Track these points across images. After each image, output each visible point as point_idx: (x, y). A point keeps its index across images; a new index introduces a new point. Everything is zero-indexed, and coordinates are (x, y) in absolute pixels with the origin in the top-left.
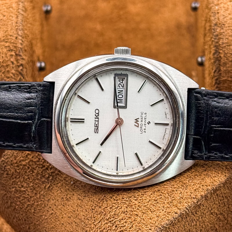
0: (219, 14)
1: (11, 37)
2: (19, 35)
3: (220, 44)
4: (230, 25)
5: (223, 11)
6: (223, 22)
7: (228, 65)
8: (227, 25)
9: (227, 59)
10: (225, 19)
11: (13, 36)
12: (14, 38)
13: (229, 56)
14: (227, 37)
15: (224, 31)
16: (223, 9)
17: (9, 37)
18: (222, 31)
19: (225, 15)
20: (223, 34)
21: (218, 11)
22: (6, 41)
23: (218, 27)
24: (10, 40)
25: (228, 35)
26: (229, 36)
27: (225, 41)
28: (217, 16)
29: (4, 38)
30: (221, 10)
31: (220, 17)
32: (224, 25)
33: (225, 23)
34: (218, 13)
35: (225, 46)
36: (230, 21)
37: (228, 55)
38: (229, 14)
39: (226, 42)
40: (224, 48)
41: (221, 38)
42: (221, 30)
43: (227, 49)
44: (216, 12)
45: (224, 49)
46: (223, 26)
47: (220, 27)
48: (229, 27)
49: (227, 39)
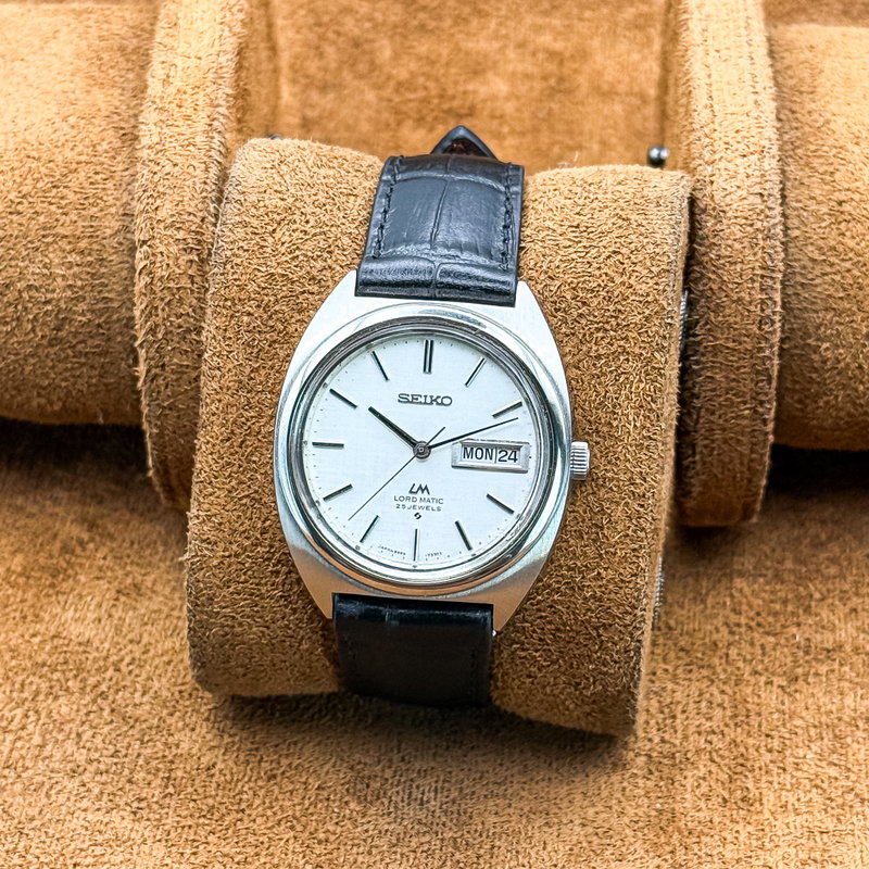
0: (715, 186)
1: (192, 217)
2: (208, 212)
3: (712, 259)
4: (739, 214)
5: (723, 179)
6: (722, 204)
7: (727, 311)
8: (730, 214)
9: (726, 296)
10: (728, 199)
11: (195, 215)
12: (198, 221)
13: (732, 289)
14: (730, 242)
15: (724, 227)
16: (724, 173)
17: (186, 217)
18: (718, 227)
19: (728, 187)
20: (721, 233)
21: (712, 179)
22: (178, 226)
23: (711, 216)
24: (187, 225)
25: (732, 237)
26: (735, 240)
27: (724, 252)
28: (709, 189)
29: (174, 219)
30: (721, 175)
31: (714, 193)
32: (724, 211)
33: (727, 209)
34: (712, 182)
35: (724, 265)
36: (740, 203)
37: (730, 286)
38: (738, 187)
39: (727, 253)
40: (721, 268)
41: (715, 244)
42: (716, 224)
43: (728, 271)
44: (707, 179)
45: (720, 271)
46: (722, 214)
47: (715, 218)
48: (736, 217)
49: (730, 246)
